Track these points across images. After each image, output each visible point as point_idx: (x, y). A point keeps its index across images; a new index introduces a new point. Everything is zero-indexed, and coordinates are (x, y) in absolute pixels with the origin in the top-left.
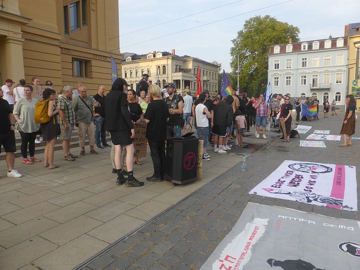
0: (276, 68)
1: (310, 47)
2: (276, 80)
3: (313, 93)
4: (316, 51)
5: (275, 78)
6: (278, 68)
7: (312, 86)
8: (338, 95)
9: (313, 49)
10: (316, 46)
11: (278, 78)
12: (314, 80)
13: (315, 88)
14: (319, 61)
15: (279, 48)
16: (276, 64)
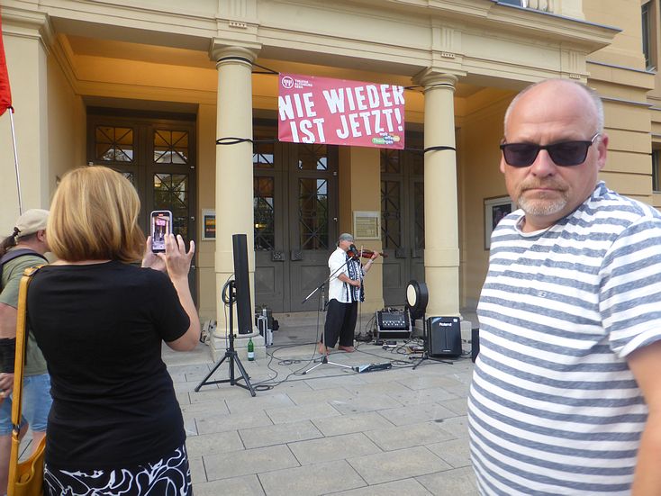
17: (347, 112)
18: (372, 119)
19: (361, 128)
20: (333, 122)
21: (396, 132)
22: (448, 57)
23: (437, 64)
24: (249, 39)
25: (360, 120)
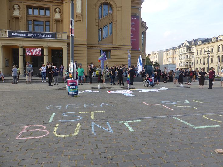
17: (34, 52)
18: (37, 52)
19: (36, 54)
20: (32, 53)
21: (40, 54)
22: (45, 45)
23: (44, 46)
24: (22, 45)
25: (35, 53)
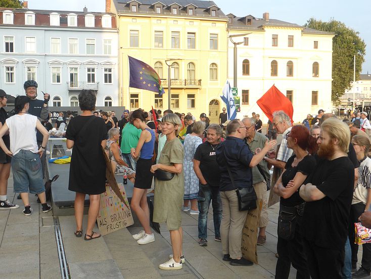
0: (7, 50)
1: (64, 21)
2: (10, 72)
3: (71, 96)
4: (72, 30)
5: (8, 69)
6: (12, 51)
7: (69, 85)
8: (108, 101)
9: (69, 25)
10: (72, 21)
11: (12, 69)
12: (72, 75)
13: (74, 88)
14: (78, 45)
15: (12, 15)
16: (7, 44)
